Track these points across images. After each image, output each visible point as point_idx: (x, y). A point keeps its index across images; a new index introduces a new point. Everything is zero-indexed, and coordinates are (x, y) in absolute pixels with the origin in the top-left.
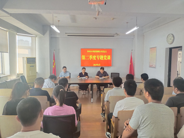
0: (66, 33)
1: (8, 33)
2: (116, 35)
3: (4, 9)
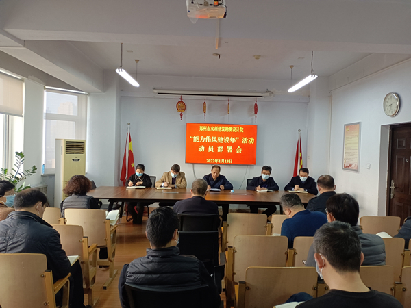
0: (154, 88)
2: (267, 94)
3: (7, 30)
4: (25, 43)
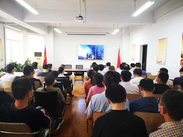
0: (66, 32)
2: (107, 34)
3: (24, 21)
4: (27, 23)
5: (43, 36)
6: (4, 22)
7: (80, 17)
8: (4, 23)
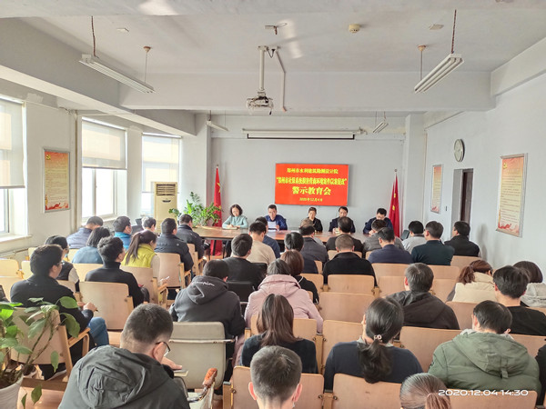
0: (244, 130)
1: (126, 133)
3: (124, 106)
4: (133, 111)
5: (181, 141)
6: (76, 108)
7: (261, 98)
8: (76, 111)
